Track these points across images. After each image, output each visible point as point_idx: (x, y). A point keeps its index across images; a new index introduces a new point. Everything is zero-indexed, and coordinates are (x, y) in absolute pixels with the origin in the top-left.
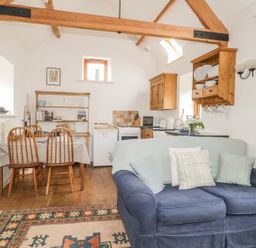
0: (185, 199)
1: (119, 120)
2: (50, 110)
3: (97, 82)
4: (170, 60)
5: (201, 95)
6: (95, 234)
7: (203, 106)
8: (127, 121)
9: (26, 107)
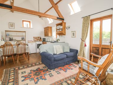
0: (59, 56)
1: (35, 40)
2: (11, 37)
3: (27, 28)
4: (49, 23)
5: (58, 33)
6: (38, 68)
7: (59, 35)
8: (38, 40)
9: (2, 36)
